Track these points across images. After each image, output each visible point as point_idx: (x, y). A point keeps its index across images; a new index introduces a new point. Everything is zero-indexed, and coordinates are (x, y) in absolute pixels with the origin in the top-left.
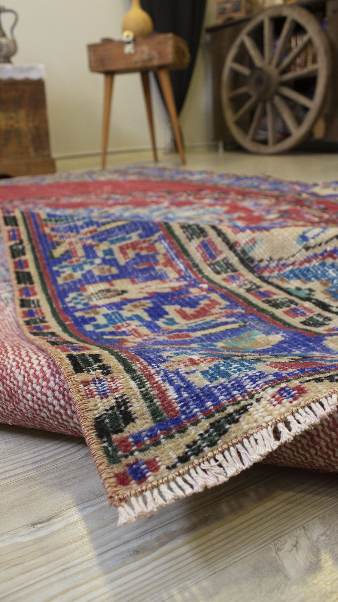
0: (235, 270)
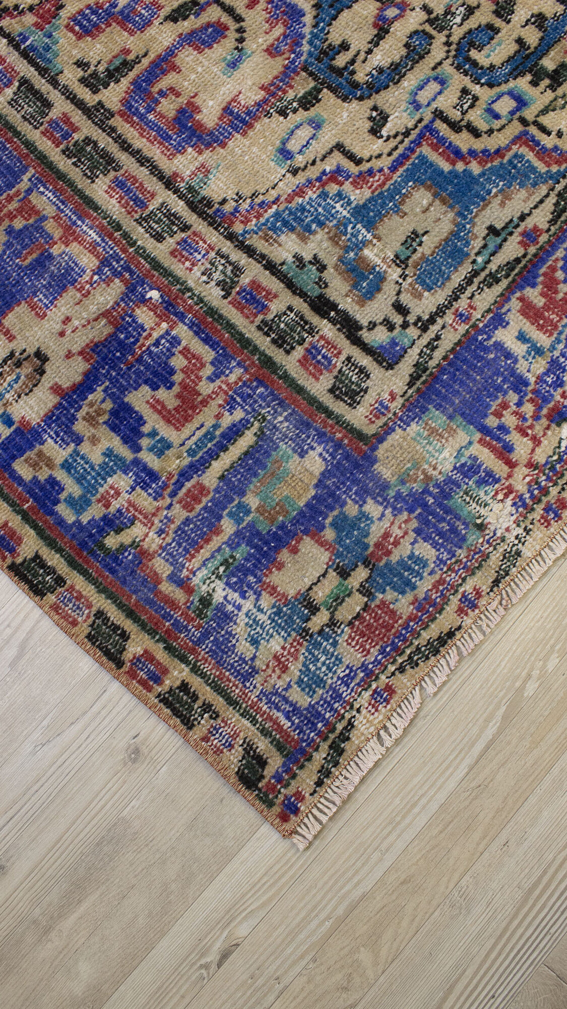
0: (185, 228)
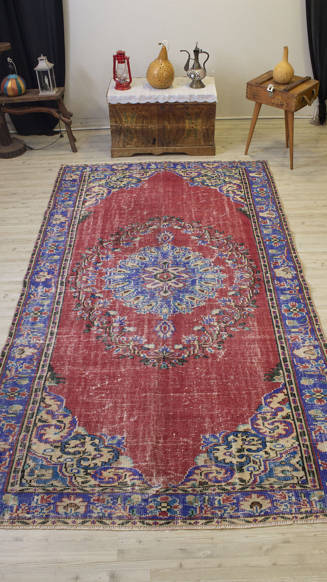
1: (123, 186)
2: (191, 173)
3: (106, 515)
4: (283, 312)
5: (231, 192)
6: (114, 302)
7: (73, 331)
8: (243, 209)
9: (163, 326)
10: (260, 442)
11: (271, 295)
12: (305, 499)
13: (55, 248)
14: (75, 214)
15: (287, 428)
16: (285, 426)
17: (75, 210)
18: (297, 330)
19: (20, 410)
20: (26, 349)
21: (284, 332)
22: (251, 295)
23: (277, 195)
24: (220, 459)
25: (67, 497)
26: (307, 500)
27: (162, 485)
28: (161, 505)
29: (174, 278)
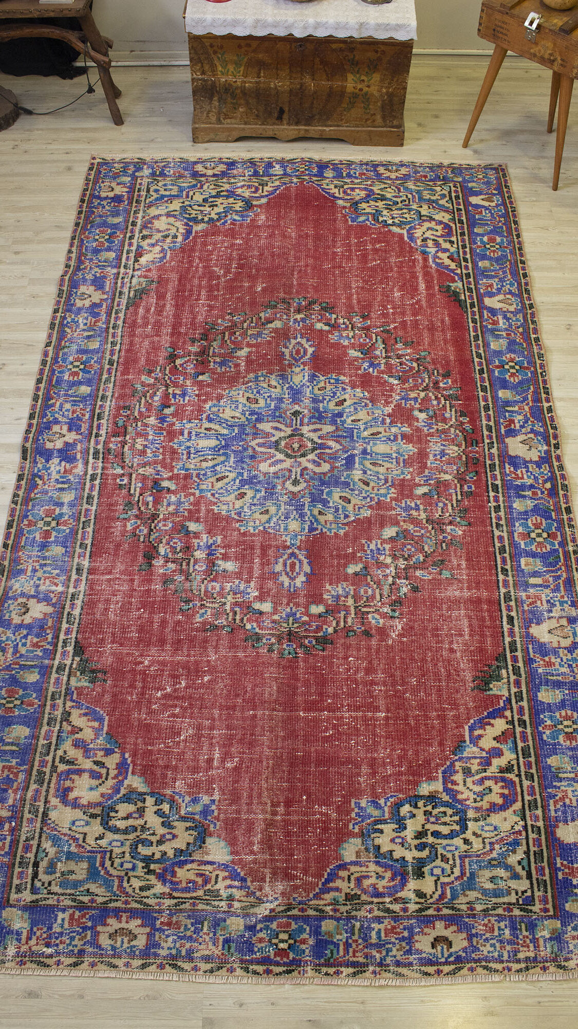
1: (216, 217)
2: (353, 189)
3: (184, 953)
4: (516, 539)
5: (430, 243)
6: (197, 503)
7: (120, 567)
8: (453, 285)
9: (288, 562)
10: (456, 818)
11: (496, 499)
12: (527, 934)
13: (82, 367)
14: (119, 284)
15: (506, 792)
16: (502, 787)
17: (121, 276)
18: (538, 581)
19: (26, 738)
20: (32, 603)
21: (515, 585)
22: (459, 498)
23: (521, 255)
24: (384, 849)
25: (115, 916)
26: (531, 937)
27: (280, 899)
28: (277, 938)
29: (313, 450)
